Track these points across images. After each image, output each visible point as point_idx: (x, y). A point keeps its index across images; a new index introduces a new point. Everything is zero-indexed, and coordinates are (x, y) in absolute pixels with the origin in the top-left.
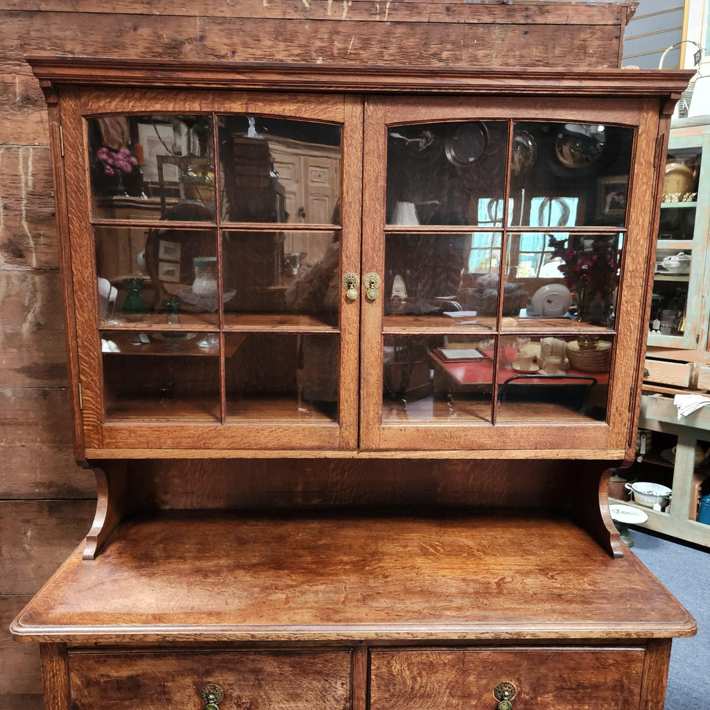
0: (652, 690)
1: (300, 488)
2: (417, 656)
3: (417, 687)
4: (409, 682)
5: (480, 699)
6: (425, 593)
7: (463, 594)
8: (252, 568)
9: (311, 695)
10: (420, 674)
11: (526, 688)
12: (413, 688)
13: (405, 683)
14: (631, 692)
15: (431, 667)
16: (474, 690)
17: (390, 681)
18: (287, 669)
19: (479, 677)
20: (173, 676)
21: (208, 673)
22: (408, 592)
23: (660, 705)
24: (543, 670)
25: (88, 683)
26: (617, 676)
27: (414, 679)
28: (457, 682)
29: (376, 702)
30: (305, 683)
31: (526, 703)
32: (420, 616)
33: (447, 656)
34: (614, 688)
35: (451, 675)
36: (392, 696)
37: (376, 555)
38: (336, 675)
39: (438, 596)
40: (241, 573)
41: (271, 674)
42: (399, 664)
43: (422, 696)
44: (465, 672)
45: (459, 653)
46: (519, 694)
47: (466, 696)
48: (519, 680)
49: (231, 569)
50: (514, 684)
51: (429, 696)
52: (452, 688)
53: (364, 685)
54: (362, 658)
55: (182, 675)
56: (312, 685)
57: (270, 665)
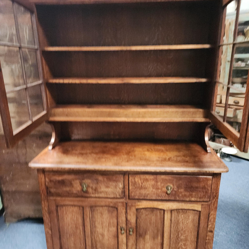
0: (215, 189)
1: (112, 133)
2: (143, 177)
3: (143, 186)
4: (140, 184)
5: (162, 190)
6: (146, 160)
7: (157, 161)
8: (96, 153)
9: (112, 187)
10: (144, 182)
11: (175, 187)
12: (141, 186)
13: (139, 184)
14: (208, 190)
15: (147, 180)
16: (160, 187)
17: (135, 183)
18: (105, 179)
19: (161, 183)
20: (73, 180)
21: (83, 179)
22: (141, 159)
23: (217, 194)
24: (181, 182)
25: (51, 181)
26: (204, 185)
27: (142, 183)
28: (155, 184)
29: (131, 189)
30: (111, 183)
31: (175, 191)
32: (143, 165)
33: (152, 177)
34: (203, 188)
35: (153, 183)
36: (136, 188)
37: (133, 151)
38: (119, 181)
39: (150, 161)
40: (93, 155)
41: (101, 181)
42: (137, 179)
43: (144, 188)
44: (157, 182)
45: (155, 176)
46: (173, 189)
47: (158, 189)
48: (173, 185)
49: (90, 153)
50: (172, 186)
51: (146, 188)
52: (153, 186)
53: (128, 185)
54: (127, 177)
55: (76, 180)
56: (112, 184)
57: (100, 178)
